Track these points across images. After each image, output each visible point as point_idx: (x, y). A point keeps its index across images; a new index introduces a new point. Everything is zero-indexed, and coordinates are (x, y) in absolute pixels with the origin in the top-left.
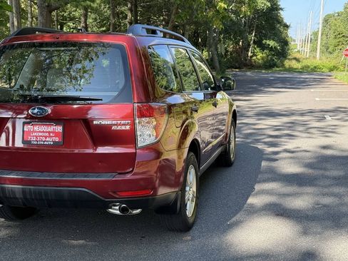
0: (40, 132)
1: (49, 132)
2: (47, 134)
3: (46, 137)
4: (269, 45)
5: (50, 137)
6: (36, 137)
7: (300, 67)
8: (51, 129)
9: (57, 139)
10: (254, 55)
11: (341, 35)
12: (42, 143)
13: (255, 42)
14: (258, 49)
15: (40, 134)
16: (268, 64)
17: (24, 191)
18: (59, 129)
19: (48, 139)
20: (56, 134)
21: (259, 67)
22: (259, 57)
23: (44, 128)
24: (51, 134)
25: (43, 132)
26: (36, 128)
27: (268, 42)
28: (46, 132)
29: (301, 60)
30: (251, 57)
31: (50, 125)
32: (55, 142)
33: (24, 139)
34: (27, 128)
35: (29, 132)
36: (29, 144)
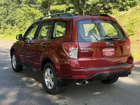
0: (108, 51)
1: (111, 51)
2: (110, 52)
5: (111, 53)
6: (107, 53)
8: (111, 50)
15: (108, 52)
18: (113, 50)
19: (110, 54)
20: (113, 52)
23: (109, 50)
25: (109, 51)
26: (106, 50)
31: (110, 49)
32: (113, 54)
33: (103, 55)
34: (104, 50)
35: (104, 52)
36: (105, 56)
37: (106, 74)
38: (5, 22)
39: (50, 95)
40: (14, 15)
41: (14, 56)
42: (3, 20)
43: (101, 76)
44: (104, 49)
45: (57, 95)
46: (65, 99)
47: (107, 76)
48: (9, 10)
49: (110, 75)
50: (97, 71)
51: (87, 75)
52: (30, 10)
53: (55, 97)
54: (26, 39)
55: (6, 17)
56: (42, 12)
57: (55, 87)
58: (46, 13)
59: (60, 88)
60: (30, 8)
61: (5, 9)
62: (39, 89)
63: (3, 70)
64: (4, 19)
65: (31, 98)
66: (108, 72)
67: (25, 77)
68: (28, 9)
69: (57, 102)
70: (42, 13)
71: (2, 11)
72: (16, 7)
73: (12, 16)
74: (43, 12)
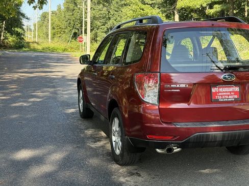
0: (224, 92)
1: (230, 92)
2: (229, 94)
3: (228, 96)
4: (17, 31)
5: (232, 95)
6: (222, 96)
7: (41, 48)
8: (231, 89)
9: (236, 97)
10: (6, 38)
11: (58, 28)
12: (227, 100)
13: (5, 29)
14: (8, 35)
15: (224, 94)
16: (17, 45)
17: (224, 136)
18: (237, 89)
19: (230, 97)
20: (236, 93)
21: (11, 47)
22: (10, 40)
23: (226, 89)
24: (232, 93)
25: (226, 92)
26: (221, 90)
27: (16, 29)
28: (228, 92)
29: (40, 43)
30: (3, 39)
31: (231, 87)
32: (235, 98)
33: (213, 98)
34: (214, 90)
35: (216, 93)
36: (217, 102)
37: (215, 136)
38: (104, 31)
39: (118, 165)
40: (119, 19)
41: (81, 91)
42: (101, 27)
43: (205, 140)
44: (215, 87)
45: (129, 167)
46: (139, 175)
47: (218, 140)
48: (111, 11)
49: (226, 139)
50: (196, 130)
51: (175, 137)
52: (143, 10)
53: (123, 170)
54: (96, 63)
55: (106, 23)
56: (163, 12)
57: (123, 153)
58: (170, 14)
59: (132, 155)
60: (143, 6)
61: (105, 9)
62: (105, 152)
63: (65, 114)
64: (102, 25)
65: (82, 167)
66: (219, 133)
67: (93, 128)
68: (140, 8)
69: (122, 180)
70: (164, 15)
71: (100, 12)
72: (122, 6)
73: (115, 20)
74: (165, 12)
